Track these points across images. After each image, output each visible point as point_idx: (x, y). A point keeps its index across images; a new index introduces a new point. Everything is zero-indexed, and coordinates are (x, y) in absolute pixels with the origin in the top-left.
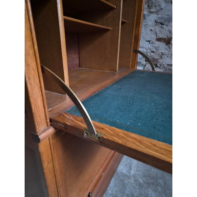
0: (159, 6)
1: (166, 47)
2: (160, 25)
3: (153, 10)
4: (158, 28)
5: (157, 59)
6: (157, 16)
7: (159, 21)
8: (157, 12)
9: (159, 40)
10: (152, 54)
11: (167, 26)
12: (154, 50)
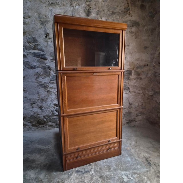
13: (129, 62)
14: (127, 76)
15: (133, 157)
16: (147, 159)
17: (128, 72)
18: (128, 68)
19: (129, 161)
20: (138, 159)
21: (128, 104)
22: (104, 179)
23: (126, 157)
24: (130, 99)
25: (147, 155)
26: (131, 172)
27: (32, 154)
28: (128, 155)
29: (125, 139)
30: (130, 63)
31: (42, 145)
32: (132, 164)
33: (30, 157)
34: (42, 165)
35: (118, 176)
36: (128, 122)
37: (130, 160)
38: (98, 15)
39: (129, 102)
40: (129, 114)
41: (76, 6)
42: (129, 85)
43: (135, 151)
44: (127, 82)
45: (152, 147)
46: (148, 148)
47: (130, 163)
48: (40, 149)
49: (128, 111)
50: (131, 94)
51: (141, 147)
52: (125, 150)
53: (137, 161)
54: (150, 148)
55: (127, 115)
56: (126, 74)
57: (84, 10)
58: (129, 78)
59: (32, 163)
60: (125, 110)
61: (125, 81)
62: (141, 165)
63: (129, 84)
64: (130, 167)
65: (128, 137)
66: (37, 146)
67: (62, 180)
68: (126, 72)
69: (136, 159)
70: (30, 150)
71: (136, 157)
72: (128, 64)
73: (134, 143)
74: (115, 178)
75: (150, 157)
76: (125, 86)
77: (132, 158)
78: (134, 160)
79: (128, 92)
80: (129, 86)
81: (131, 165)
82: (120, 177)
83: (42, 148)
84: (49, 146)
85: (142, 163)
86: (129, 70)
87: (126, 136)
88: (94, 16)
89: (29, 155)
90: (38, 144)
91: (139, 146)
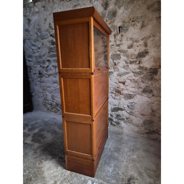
0: (118, 69)
1: (123, 85)
2: (120, 76)
3: (115, 70)
4: (119, 77)
5: (121, 91)
6: (118, 72)
7: (119, 74)
8: (118, 71)
9: (120, 82)
10: (118, 88)
11: (122, 77)
12: (118, 87)
13: (153, 58)
14: (150, 75)
15: (117, 169)
16: (132, 179)
17: (152, 70)
18: (152, 65)
19: (109, 171)
20: (120, 174)
21: (150, 111)
22: (72, 174)
23: (111, 167)
24: (153, 104)
25: (136, 175)
26: (101, 182)
27: (48, 133)
28: (115, 165)
29: (130, 149)
30: (155, 59)
31: (59, 129)
32: (109, 176)
33: (45, 134)
34: (46, 143)
35: (85, 178)
36: (148, 133)
37: (111, 171)
38: (116, 6)
39: (152, 108)
40: (150, 123)
41: (94, 2)
42: (153, 87)
43: (126, 166)
44: (150, 83)
45: (153, 171)
46: (146, 169)
47: (109, 174)
48: (55, 131)
49: (149, 119)
50: (155, 99)
51: (138, 165)
52: (117, 160)
53: (118, 175)
54: (149, 170)
55: (148, 124)
56: (149, 73)
57: (102, 4)
58: (153, 79)
59: (43, 139)
60: (145, 116)
61: (147, 81)
62: (116, 181)
63: (152, 85)
64: (104, 177)
65: (134, 148)
66: (56, 128)
67: (46, 159)
68: (149, 70)
69: (118, 173)
70: (49, 129)
71: (121, 171)
72: (152, 60)
73: (135, 156)
74: (81, 178)
75: (137, 179)
76: (147, 88)
77: (115, 170)
78: (115, 173)
79: (150, 95)
80: (152, 89)
81: (106, 176)
82: (86, 180)
83: (56, 131)
84: (62, 130)
85: (121, 180)
86: (153, 68)
87: (133, 147)
88: (112, 7)
89: (46, 132)
90: (57, 127)
91: (136, 163)
